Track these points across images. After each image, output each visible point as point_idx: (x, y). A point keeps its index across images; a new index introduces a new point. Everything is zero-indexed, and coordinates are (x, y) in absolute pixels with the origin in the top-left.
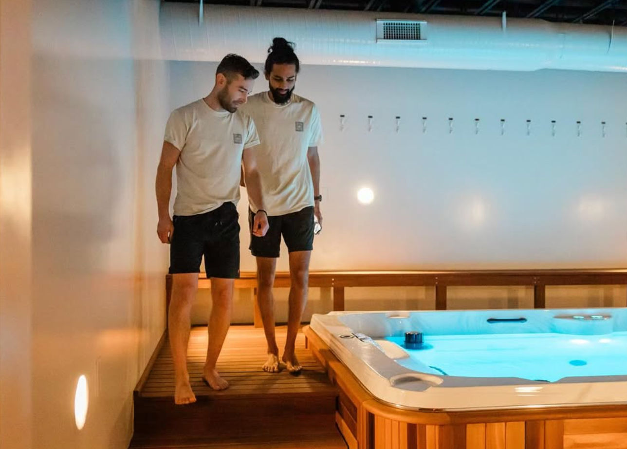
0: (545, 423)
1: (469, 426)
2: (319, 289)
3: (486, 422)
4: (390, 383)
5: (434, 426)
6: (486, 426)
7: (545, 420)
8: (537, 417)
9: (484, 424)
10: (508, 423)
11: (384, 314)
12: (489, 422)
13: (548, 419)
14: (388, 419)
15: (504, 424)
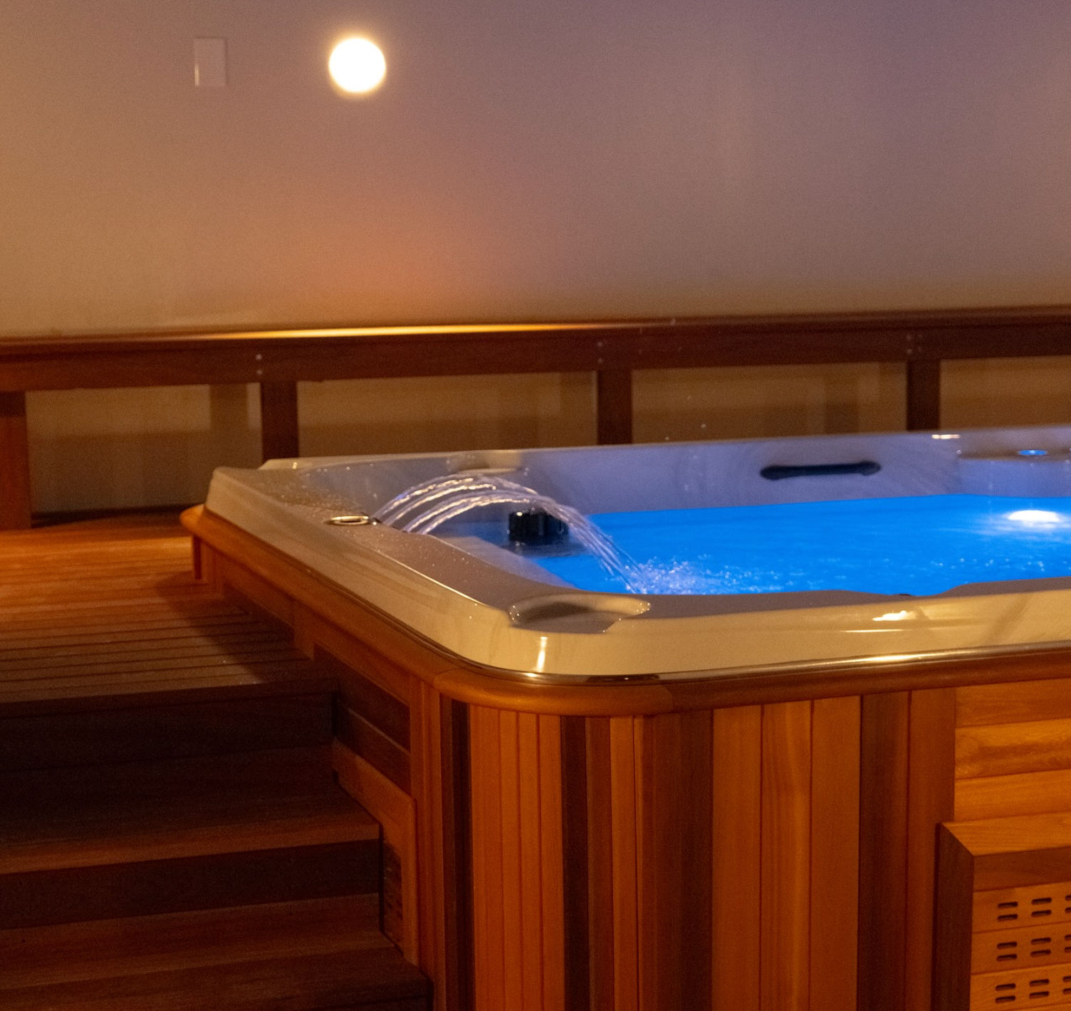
0: (910, 699)
1: (720, 714)
2: (204, 389)
3: (762, 703)
4: (510, 617)
5: (629, 720)
6: (762, 713)
7: (910, 690)
8: (890, 683)
9: (759, 707)
10: (816, 702)
11: (444, 459)
12: (771, 701)
13: (915, 688)
14: (508, 709)
15: (808, 703)
